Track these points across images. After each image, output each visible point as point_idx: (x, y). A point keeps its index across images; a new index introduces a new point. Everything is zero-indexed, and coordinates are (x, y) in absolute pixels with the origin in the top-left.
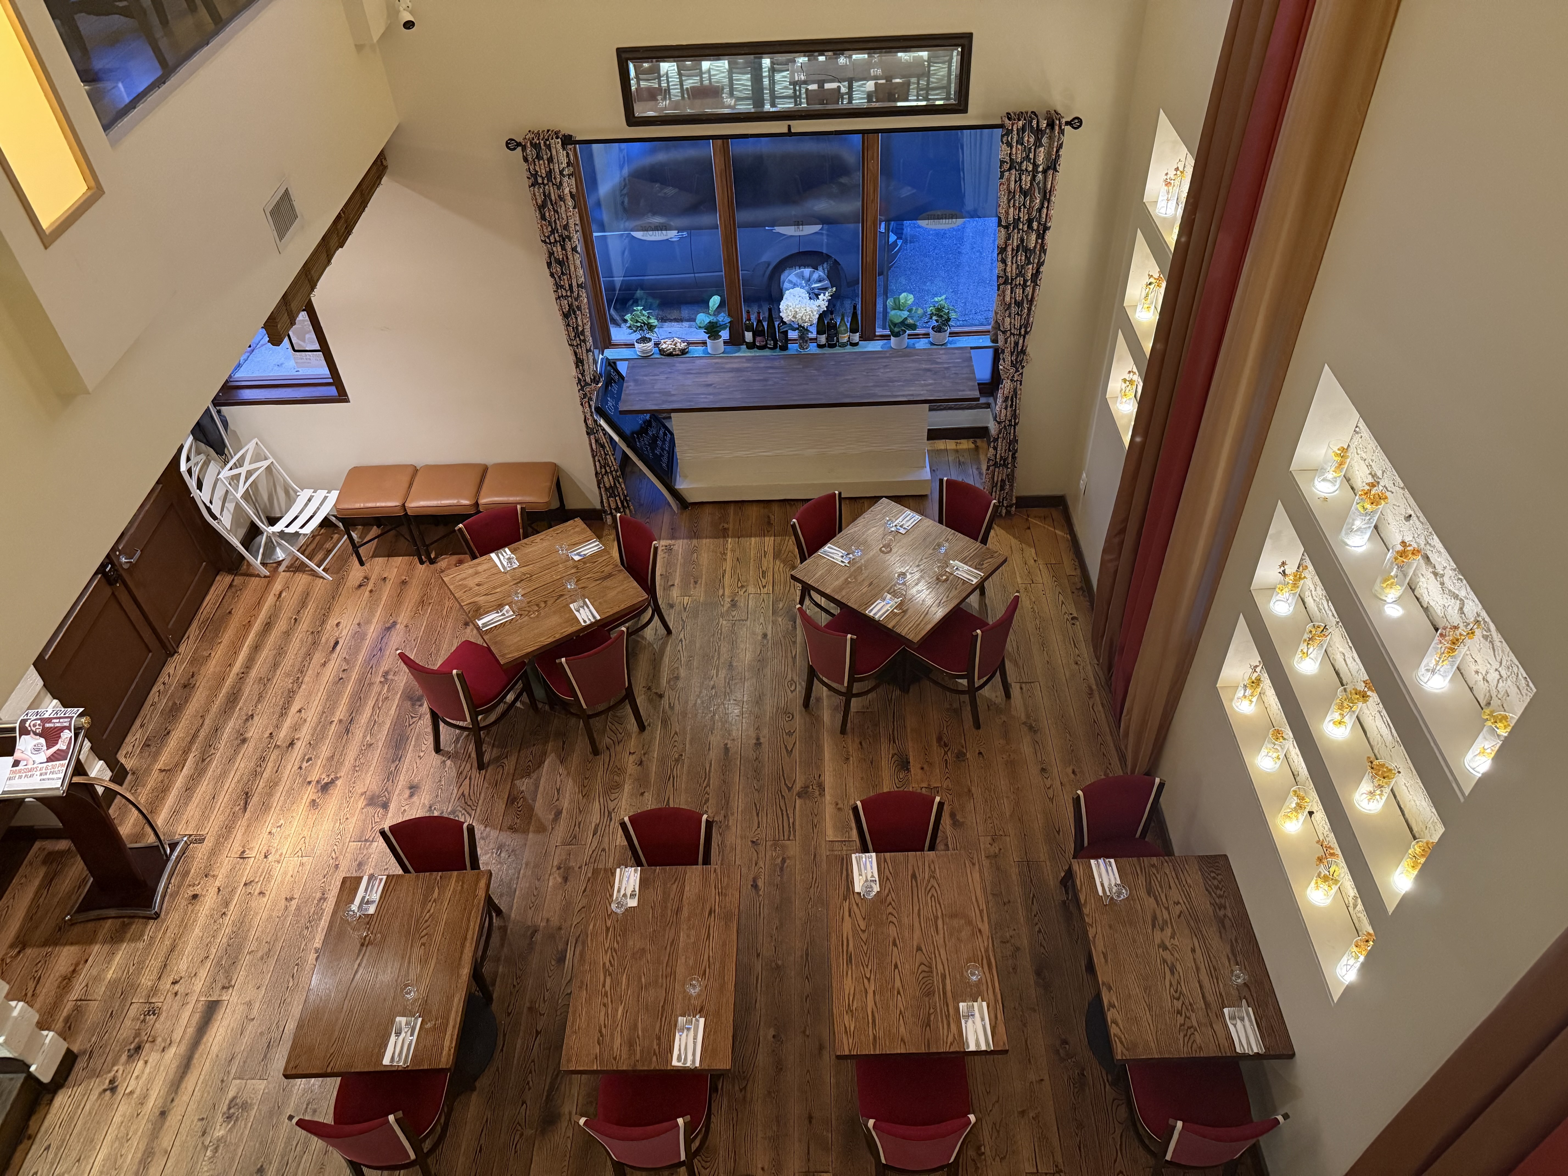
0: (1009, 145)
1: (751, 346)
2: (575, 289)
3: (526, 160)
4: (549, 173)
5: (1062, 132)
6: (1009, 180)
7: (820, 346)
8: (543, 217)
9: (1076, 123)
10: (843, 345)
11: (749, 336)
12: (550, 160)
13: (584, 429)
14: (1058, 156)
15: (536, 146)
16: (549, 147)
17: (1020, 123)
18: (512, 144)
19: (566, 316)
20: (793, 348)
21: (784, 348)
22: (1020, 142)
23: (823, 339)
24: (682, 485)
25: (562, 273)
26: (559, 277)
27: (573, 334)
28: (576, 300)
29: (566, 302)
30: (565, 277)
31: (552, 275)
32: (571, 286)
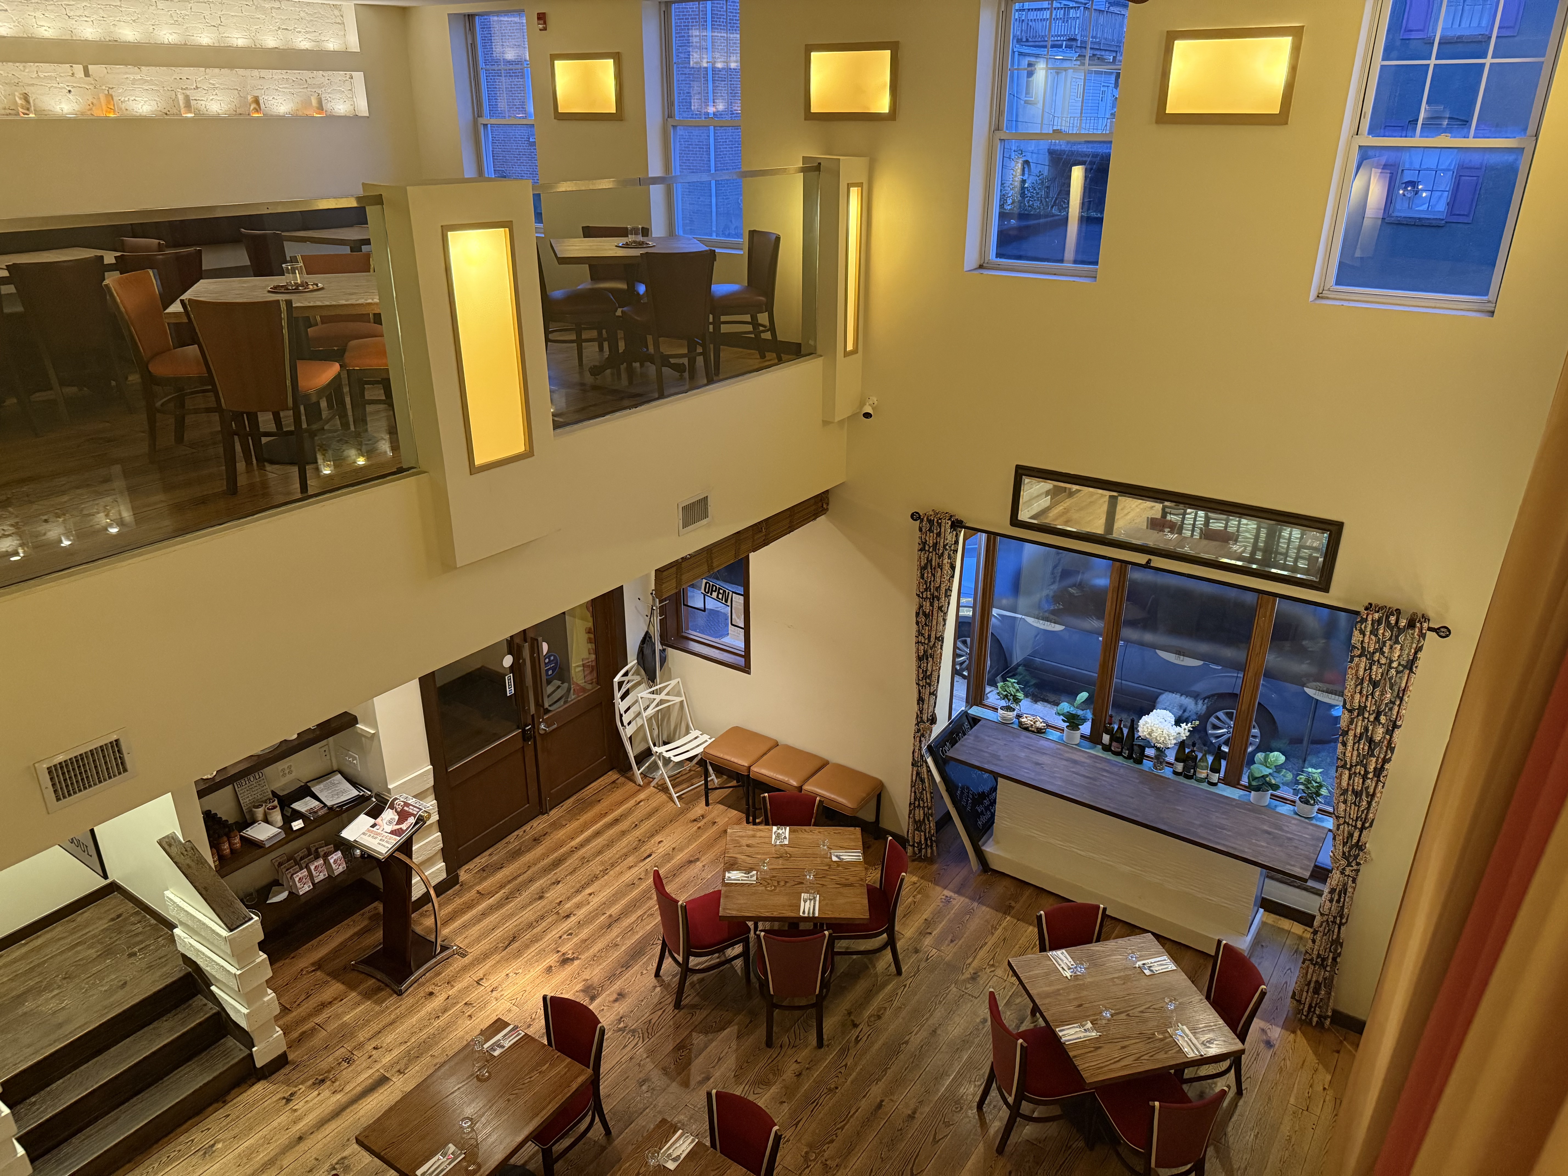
0: (1363, 633)
1: (1107, 748)
2: (933, 639)
3: (920, 530)
4: (935, 545)
5: (1423, 636)
6: (1358, 666)
7: (1176, 773)
8: (922, 577)
9: (1443, 632)
10: (1200, 781)
11: (1106, 738)
12: (939, 534)
13: (911, 760)
14: (1415, 658)
15: (930, 522)
16: (940, 525)
17: (1376, 616)
18: (915, 516)
19: (920, 659)
20: (1147, 764)
21: (1139, 761)
22: (1374, 632)
23: (1180, 767)
24: (990, 848)
25: (925, 624)
26: (923, 626)
27: (921, 676)
28: (931, 649)
29: (923, 648)
30: (927, 628)
31: (917, 623)
32: (929, 636)
